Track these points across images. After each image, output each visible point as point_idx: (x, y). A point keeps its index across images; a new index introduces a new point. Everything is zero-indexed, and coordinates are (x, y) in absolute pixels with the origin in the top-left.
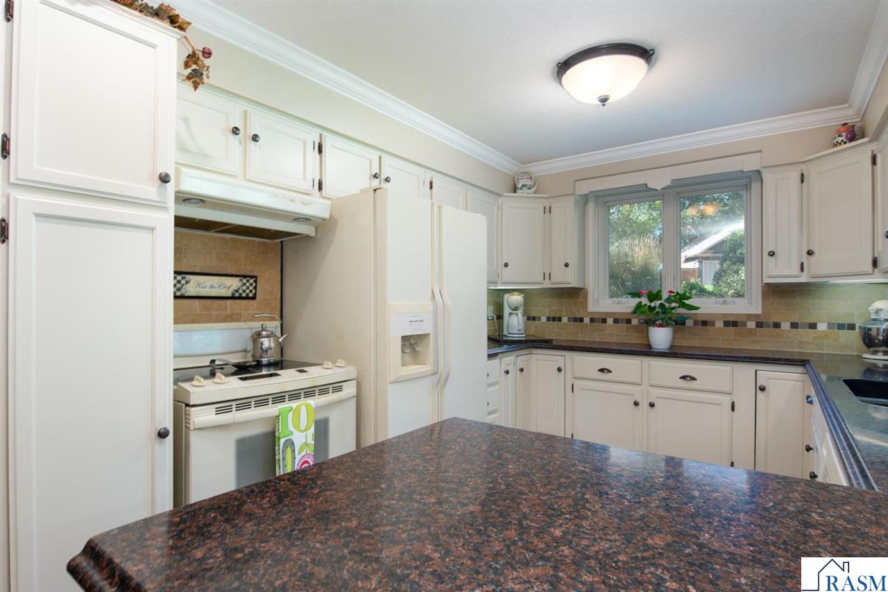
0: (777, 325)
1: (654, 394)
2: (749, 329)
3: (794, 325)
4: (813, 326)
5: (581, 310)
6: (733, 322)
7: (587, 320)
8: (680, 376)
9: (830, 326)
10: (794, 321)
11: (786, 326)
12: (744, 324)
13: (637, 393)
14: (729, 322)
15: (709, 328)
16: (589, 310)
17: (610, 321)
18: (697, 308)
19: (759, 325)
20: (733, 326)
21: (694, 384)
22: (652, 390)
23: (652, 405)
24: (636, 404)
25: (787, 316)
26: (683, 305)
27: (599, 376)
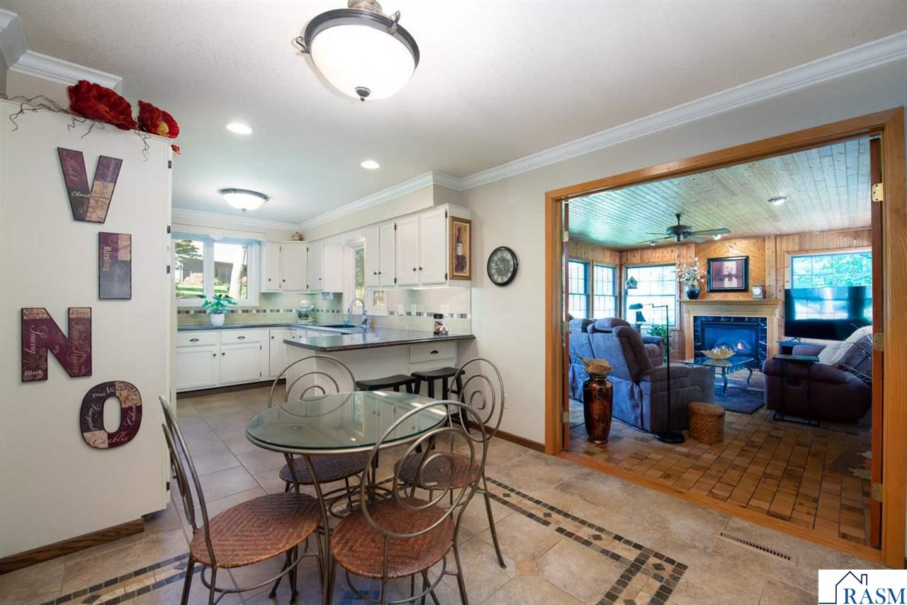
0: (265, 311)
1: (224, 349)
2: (253, 313)
3: (271, 311)
4: (278, 311)
6: (246, 310)
9: (284, 311)
11: (268, 311)
12: (251, 311)
13: (215, 350)
14: (244, 310)
15: (235, 314)
17: (192, 312)
18: (237, 304)
19: (258, 311)
20: (246, 312)
21: (244, 340)
22: (222, 347)
23: (223, 354)
24: (214, 355)
25: (268, 307)
26: (230, 302)
27: (190, 343)
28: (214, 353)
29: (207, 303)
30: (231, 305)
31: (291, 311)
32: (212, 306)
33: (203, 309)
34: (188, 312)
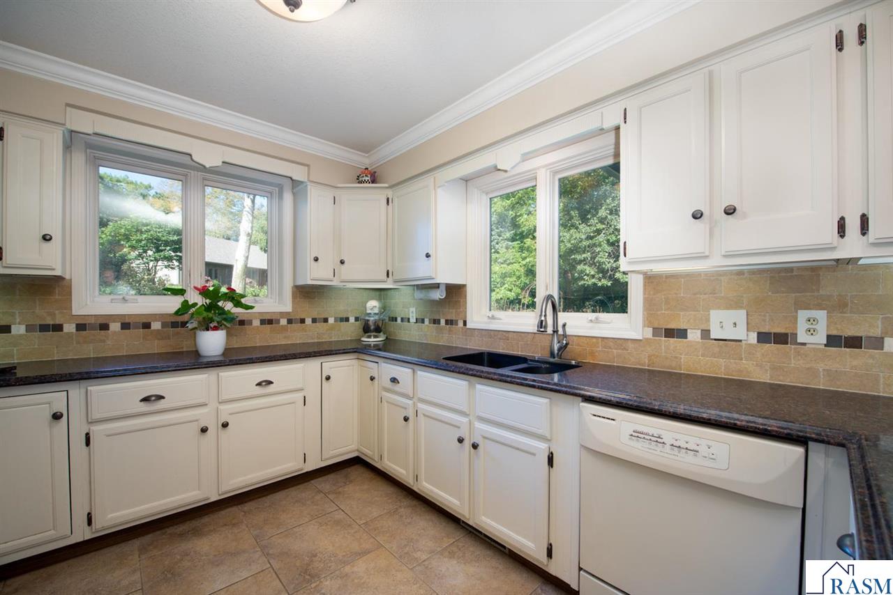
0: (303, 321)
1: (225, 414)
2: (282, 326)
3: (314, 320)
4: (326, 320)
5: (57, 312)
6: (269, 320)
7: (69, 328)
8: (257, 383)
9: (336, 320)
10: (314, 317)
11: (308, 321)
12: (278, 321)
14: (265, 320)
15: (247, 327)
16: (74, 313)
17: (115, 327)
18: (252, 307)
19: (290, 321)
20: (268, 324)
21: (271, 389)
22: (222, 407)
23: (225, 425)
24: (204, 430)
25: (308, 312)
26: (238, 304)
27: (144, 407)
28: (203, 425)
29: (186, 306)
30: (239, 310)
31: (347, 320)
32: (197, 312)
33: (180, 319)
34: (147, 326)
